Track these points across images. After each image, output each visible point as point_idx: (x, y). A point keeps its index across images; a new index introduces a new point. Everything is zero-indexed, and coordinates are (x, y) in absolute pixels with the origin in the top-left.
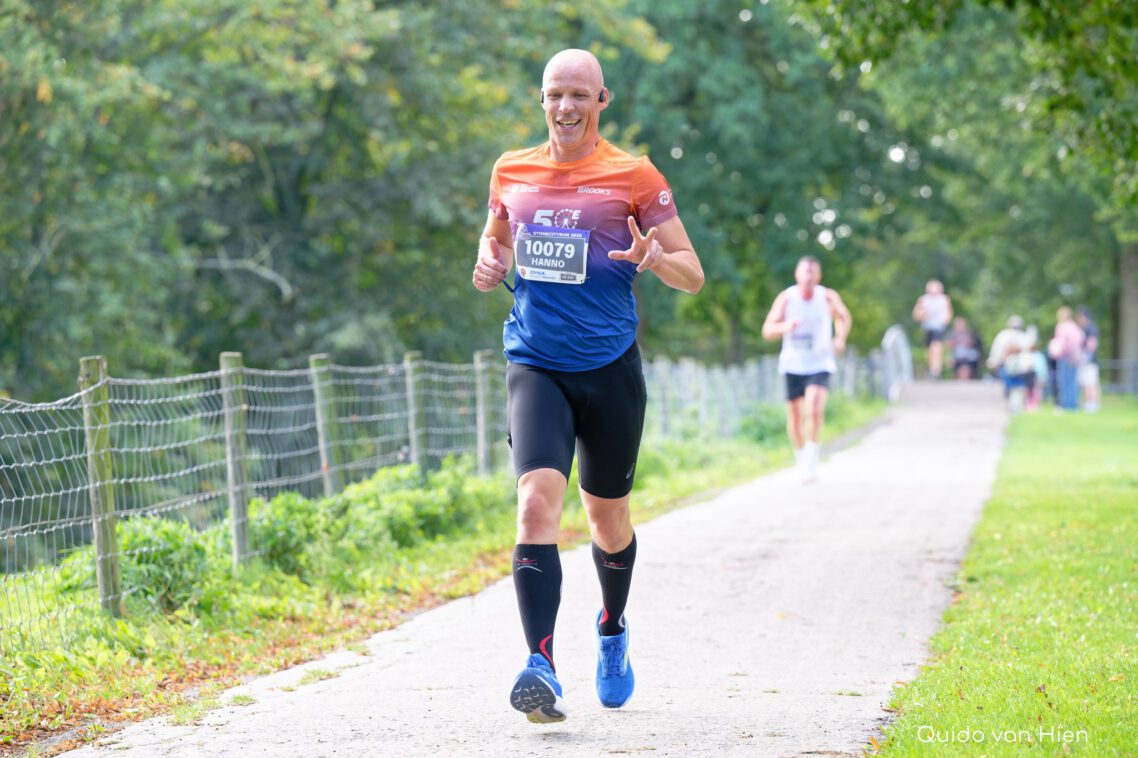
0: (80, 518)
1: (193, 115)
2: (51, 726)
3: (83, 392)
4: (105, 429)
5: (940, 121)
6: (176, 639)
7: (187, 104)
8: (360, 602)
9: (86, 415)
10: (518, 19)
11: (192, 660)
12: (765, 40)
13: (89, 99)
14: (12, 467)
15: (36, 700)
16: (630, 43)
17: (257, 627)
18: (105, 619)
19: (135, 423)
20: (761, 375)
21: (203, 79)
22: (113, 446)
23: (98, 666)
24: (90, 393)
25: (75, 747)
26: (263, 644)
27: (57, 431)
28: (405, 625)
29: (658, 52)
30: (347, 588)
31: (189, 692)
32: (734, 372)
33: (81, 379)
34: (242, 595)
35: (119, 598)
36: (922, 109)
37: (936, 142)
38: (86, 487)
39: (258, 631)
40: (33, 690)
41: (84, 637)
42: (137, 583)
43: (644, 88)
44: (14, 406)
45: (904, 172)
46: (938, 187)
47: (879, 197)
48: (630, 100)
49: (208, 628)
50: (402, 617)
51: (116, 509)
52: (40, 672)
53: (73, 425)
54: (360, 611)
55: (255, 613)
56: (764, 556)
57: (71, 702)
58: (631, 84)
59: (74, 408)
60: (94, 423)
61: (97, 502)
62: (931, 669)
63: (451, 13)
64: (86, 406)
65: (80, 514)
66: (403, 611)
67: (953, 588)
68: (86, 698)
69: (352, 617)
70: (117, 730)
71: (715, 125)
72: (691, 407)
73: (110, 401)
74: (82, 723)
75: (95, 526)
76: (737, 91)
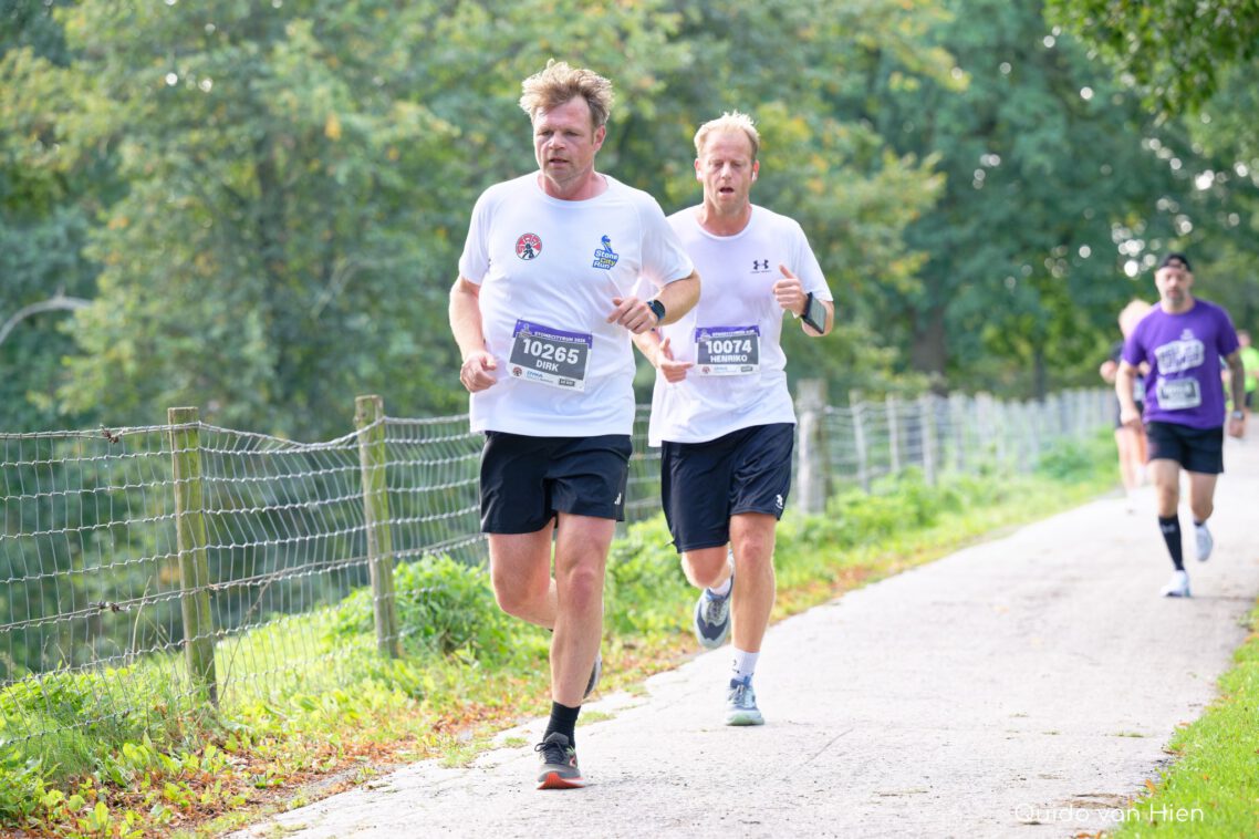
0: (355, 559)
1: (484, 149)
2: (322, 769)
3: (358, 432)
4: (381, 469)
5: (1245, 150)
6: (451, 679)
7: (478, 138)
8: (642, 642)
9: (363, 455)
10: (814, 51)
11: (470, 702)
12: (1067, 68)
13: (379, 137)
14: (286, 507)
15: (309, 743)
16: (929, 71)
17: (536, 668)
18: (382, 660)
19: (411, 463)
20: (1062, 409)
21: (493, 113)
22: (389, 486)
23: (374, 708)
24: (366, 432)
25: (344, 790)
26: (541, 685)
27: (332, 471)
28: (686, 665)
29: (959, 80)
30: (628, 628)
31: (463, 735)
32: (1033, 406)
33: (356, 418)
34: (522, 636)
35: (397, 639)
36: (1227, 137)
37: (1241, 170)
38: (362, 528)
39: (537, 672)
40: (306, 734)
41: (360, 678)
42: (415, 624)
43: (943, 118)
44: (289, 446)
45: (1212, 202)
46: (1246, 216)
47: (1185, 226)
48: (929, 132)
49: (486, 670)
50: (683, 657)
51: (393, 549)
52: (315, 715)
53: (348, 464)
54: (642, 653)
55: (534, 654)
56: (1056, 594)
57: (344, 745)
58: (930, 115)
59: (350, 447)
60: (371, 464)
61: (374, 542)
62: (1217, 710)
63: (746, 45)
64: (362, 446)
65: (356, 554)
66: (684, 652)
67: (1243, 626)
68: (358, 740)
69: (633, 656)
70: (387, 773)
71: (1015, 156)
72: (988, 443)
73: (386, 440)
74: (354, 765)
75: (371, 566)
76: (1038, 118)
